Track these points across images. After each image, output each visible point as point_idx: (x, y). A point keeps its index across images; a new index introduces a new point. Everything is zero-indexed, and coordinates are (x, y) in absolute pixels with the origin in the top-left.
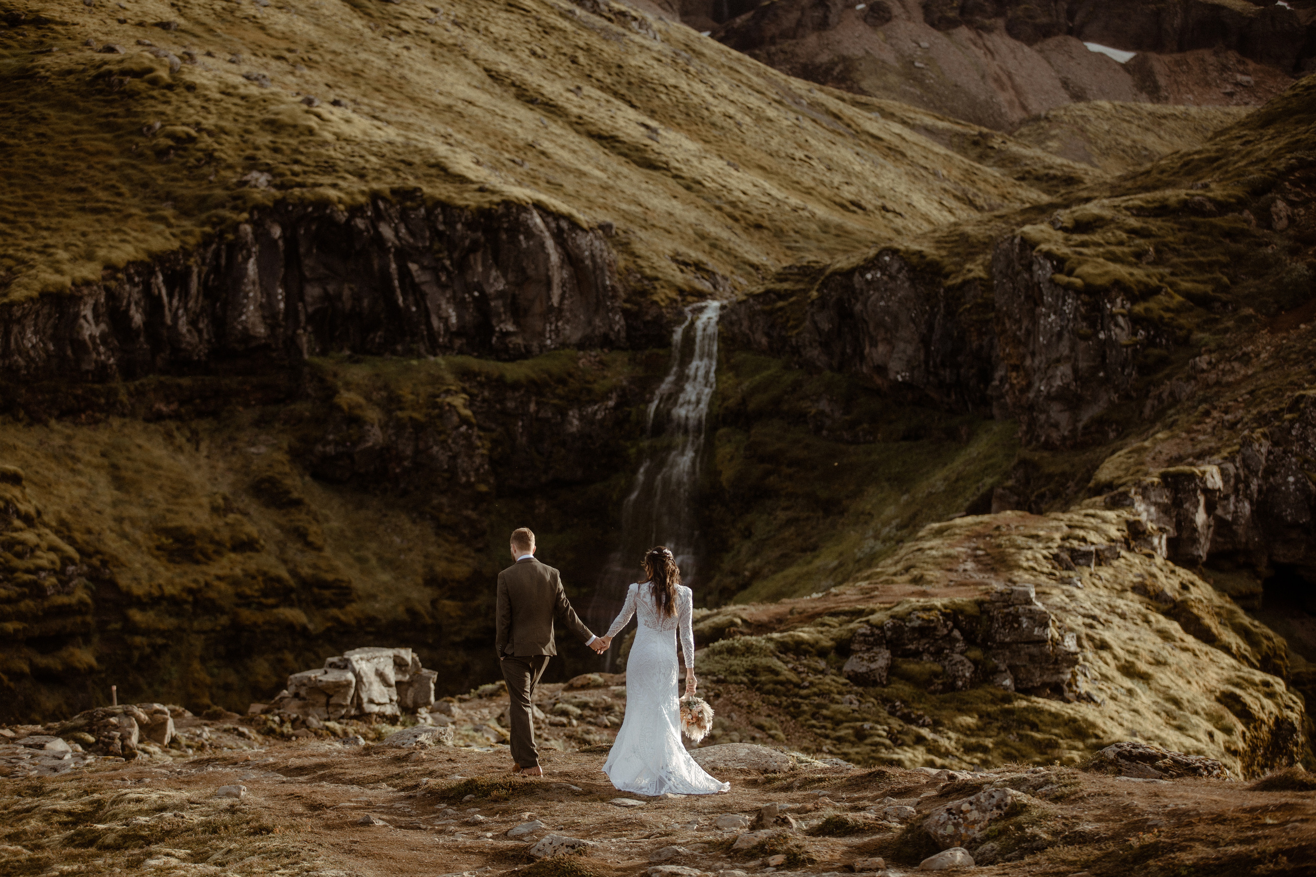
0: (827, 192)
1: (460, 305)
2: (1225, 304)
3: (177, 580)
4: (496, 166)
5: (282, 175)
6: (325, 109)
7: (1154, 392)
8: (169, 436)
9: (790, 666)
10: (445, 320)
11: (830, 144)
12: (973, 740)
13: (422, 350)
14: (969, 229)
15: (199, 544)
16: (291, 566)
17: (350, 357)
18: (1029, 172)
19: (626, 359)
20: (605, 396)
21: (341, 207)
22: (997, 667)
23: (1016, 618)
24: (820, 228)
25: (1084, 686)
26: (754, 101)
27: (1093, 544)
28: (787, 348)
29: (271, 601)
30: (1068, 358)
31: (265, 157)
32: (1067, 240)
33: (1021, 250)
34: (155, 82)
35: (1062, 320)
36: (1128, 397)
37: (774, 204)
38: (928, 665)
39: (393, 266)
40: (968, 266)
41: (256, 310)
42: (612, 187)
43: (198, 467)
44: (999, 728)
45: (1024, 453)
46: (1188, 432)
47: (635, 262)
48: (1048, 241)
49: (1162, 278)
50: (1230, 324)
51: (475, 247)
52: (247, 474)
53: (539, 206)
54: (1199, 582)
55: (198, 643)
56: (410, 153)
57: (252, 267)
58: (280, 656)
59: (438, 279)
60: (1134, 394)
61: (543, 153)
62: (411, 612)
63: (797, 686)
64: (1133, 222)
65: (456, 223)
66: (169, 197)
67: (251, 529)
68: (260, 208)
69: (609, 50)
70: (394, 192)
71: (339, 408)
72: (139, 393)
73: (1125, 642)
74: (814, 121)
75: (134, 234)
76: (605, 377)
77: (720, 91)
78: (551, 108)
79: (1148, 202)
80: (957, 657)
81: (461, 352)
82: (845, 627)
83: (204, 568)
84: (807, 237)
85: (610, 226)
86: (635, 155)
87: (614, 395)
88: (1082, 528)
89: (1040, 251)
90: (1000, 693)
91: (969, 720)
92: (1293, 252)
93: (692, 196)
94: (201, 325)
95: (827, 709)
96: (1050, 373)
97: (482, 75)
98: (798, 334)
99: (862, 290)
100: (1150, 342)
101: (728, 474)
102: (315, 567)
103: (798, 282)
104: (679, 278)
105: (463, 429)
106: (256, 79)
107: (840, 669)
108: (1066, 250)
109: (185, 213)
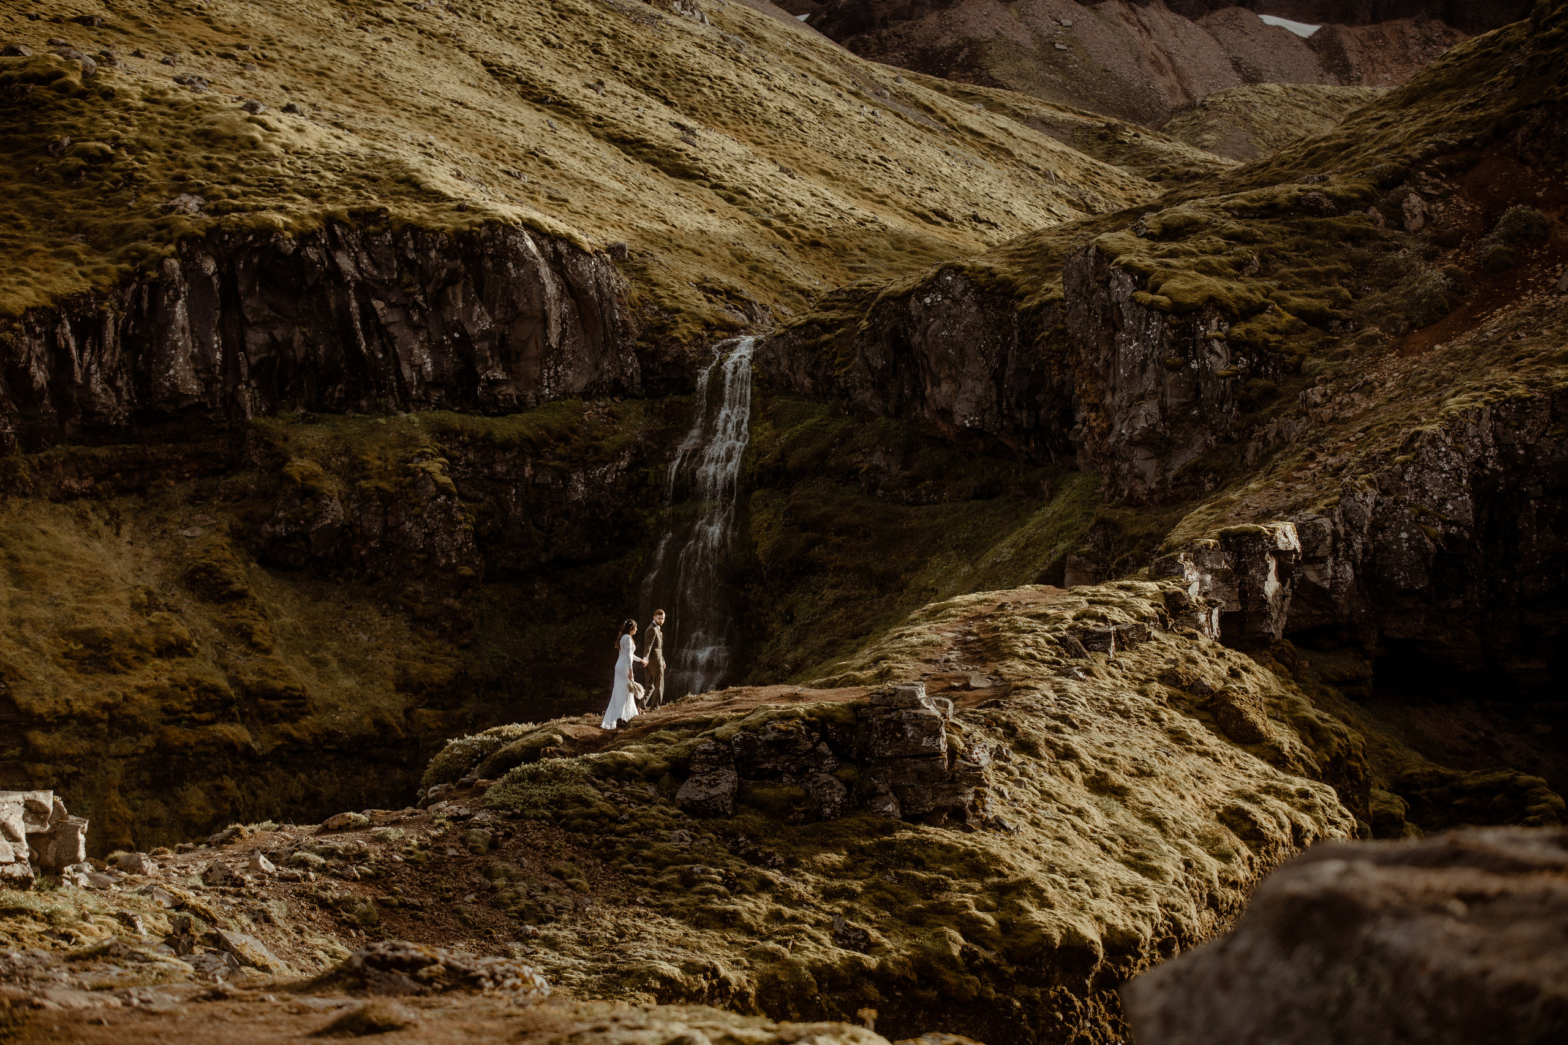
0: (904, 201)
1: (437, 349)
2: (1345, 323)
3: (89, 694)
4: (486, 180)
5: (217, 197)
6: (272, 117)
7: (1259, 432)
8: (82, 518)
9: (607, 794)
10: (419, 368)
11: (912, 143)
12: (836, 883)
13: (392, 406)
14: (1048, 240)
15: (116, 649)
16: (232, 672)
17: (304, 416)
18: (1166, 171)
19: (642, 410)
20: (616, 456)
21: (289, 234)
22: (876, 789)
23: (899, 725)
24: (892, 244)
25: (994, 808)
26: (821, 93)
27: (1115, 623)
28: (834, 391)
29: (206, 716)
30: (1154, 393)
31: (198, 176)
32: (1152, 249)
33: (1096, 264)
34: (66, 89)
35: (1146, 348)
36: (1228, 439)
37: (836, 216)
38: (788, 788)
39: (354, 304)
40: (1046, 285)
41: (186, 362)
42: (631, 201)
43: (119, 555)
44: (873, 867)
45: (1102, 511)
46: (1286, 481)
47: (651, 291)
48: (1128, 251)
49: (1267, 293)
50: (1351, 346)
51: (453, 278)
52: (178, 563)
53: (531, 226)
54: (1256, 668)
55: (117, 770)
56: (375, 166)
57: (180, 311)
58: (218, 782)
59: (409, 318)
60: (1234, 435)
61: (548, 162)
62: (379, 723)
63: (614, 819)
64: (1233, 226)
65: (430, 249)
66: (79, 228)
67: (181, 629)
68: (189, 238)
69: (641, 37)
70: (353, 214)
71: (290, 479)
72: (45, 468)
73: (1099, 748)
74: (897, 115)
75: (35, 274)
76: (615, 432)
77: (777, 82)
78: (564, 108)
79: (1253, 200)
80: (824, 777)
81: (439, 406)
82: (684, 743)
83: (123, 678)
84: (876, 256)
85: (622, 248)
86: (665, 161)
87: (627, 454)
88: (1106, 603)
89: (1118, 263)
90: (878, 822)
91: (835, 858)
92: (1429, 257)
93: (735, 209)
94: (119, 383)
95: (649, 849)
96: (1133, 412)
97: (481, 70)
98: (846, 373)
99: (920, 317)
100: (1254, 372)
101: (764, 546)
102: (261, 672)
103: (846, 309)
104: (705, 309)
105: (441, 499)
106: (191, 82)
107: (673, 796)
108: (1149, 262)
109: (99, 248)
